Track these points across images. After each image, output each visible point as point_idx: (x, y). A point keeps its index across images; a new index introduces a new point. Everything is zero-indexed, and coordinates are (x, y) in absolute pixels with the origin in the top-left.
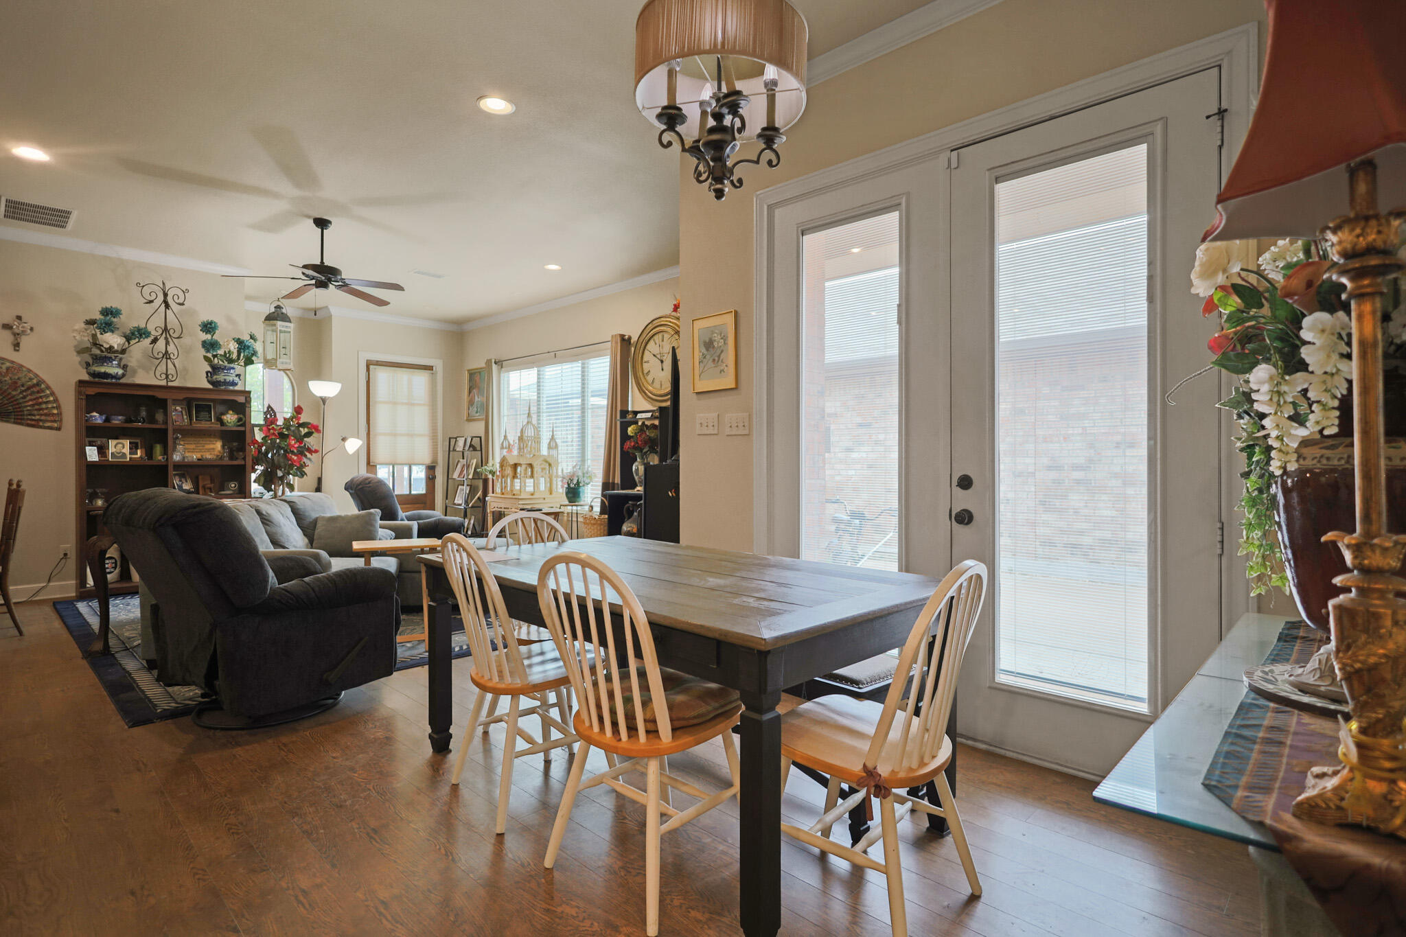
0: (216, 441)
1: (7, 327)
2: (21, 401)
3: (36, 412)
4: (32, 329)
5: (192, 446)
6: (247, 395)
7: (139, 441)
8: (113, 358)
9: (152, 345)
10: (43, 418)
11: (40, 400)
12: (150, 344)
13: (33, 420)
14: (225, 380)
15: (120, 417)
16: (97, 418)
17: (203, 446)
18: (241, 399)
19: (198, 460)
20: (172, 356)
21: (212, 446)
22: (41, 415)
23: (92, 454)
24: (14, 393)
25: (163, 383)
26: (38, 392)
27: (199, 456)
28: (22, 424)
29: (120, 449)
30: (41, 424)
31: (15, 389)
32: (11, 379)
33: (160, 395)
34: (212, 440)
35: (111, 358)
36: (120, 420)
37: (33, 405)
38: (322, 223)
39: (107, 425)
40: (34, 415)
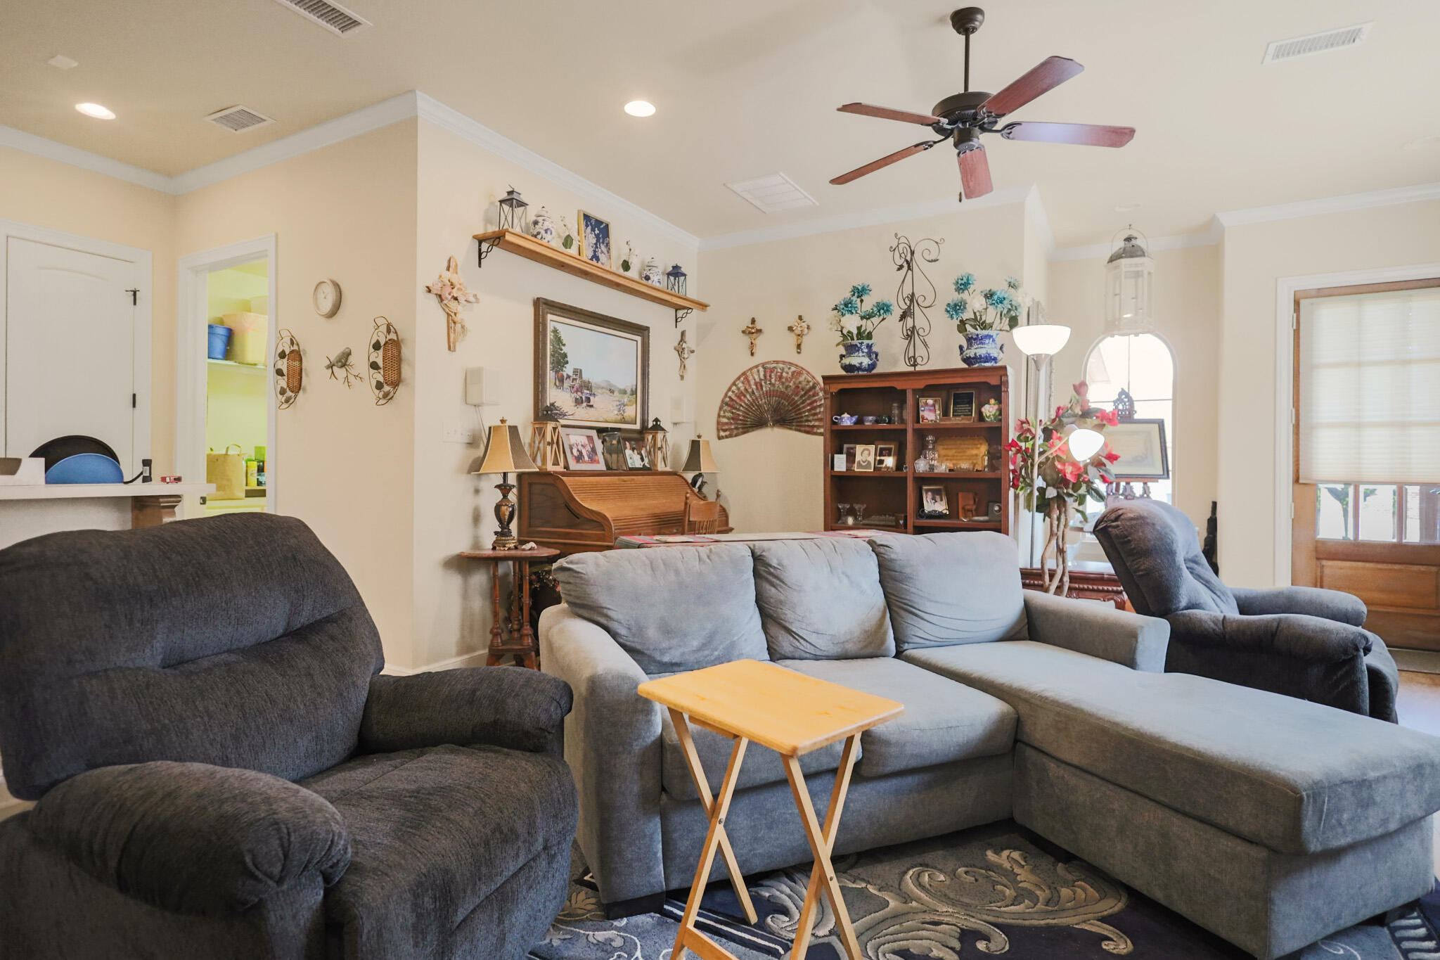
0: (981, 444)
1: (790, 329)
2: (802, 406)
3: (811, 418)
4: (808, 328)
5: (951, 452)
6: (1002, 372)
7: (893, 446)
8: (859, 345)
9: (902, 322)
10: (817, 423)
11: (815, 404)
12: (900, 321)
13: (808, 426)
14: (975, 354)
15: (871, 418)
16: (847, 420)
17: (965, 452)
18: (994, 381)
19: (950, 470)
20: (921, 332)
21: (974, 452)
22: (816, 420)
23: (840, 463)
24: (796, 398)
25: (912, 369)
26: (814, 396)
27: (951, 465)
28: (800, 431)
29: (865, 455)
30: (815, 430)
31: (797, 395)
32: (794, 383)
33: (899, 385)
34: (976, 442)
35: (856, 345)
36: (871, 421)
37: (809, 411)
38: (964, 21)
39: (858, 427)
40: (810, 421)
